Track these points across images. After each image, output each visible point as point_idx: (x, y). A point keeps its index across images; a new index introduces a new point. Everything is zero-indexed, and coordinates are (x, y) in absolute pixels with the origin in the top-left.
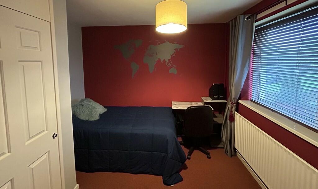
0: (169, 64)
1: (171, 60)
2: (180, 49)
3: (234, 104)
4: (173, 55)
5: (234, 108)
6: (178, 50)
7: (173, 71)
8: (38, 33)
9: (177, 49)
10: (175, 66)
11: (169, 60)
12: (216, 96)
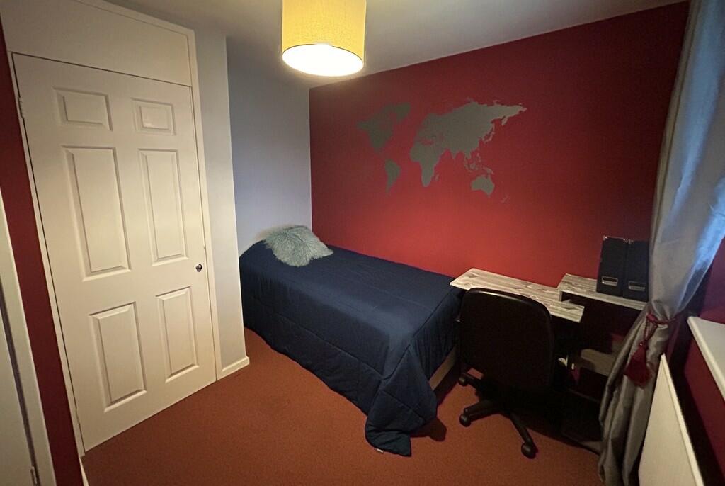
0: (473, 166)
1: (478, 155)
2: (510, 119)
3: (661, 323)
4: (488, 136)
5: (656, 339)
6: (504, 123)
7: (484, 184)
8: (170, 107)
9: (501, 120)
10: (489, 171)
11: (474, 154)
12: (615, 281)
